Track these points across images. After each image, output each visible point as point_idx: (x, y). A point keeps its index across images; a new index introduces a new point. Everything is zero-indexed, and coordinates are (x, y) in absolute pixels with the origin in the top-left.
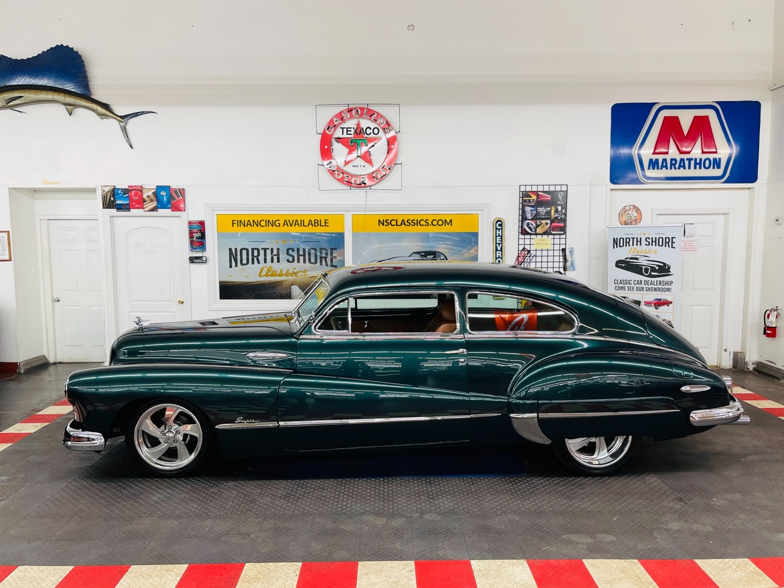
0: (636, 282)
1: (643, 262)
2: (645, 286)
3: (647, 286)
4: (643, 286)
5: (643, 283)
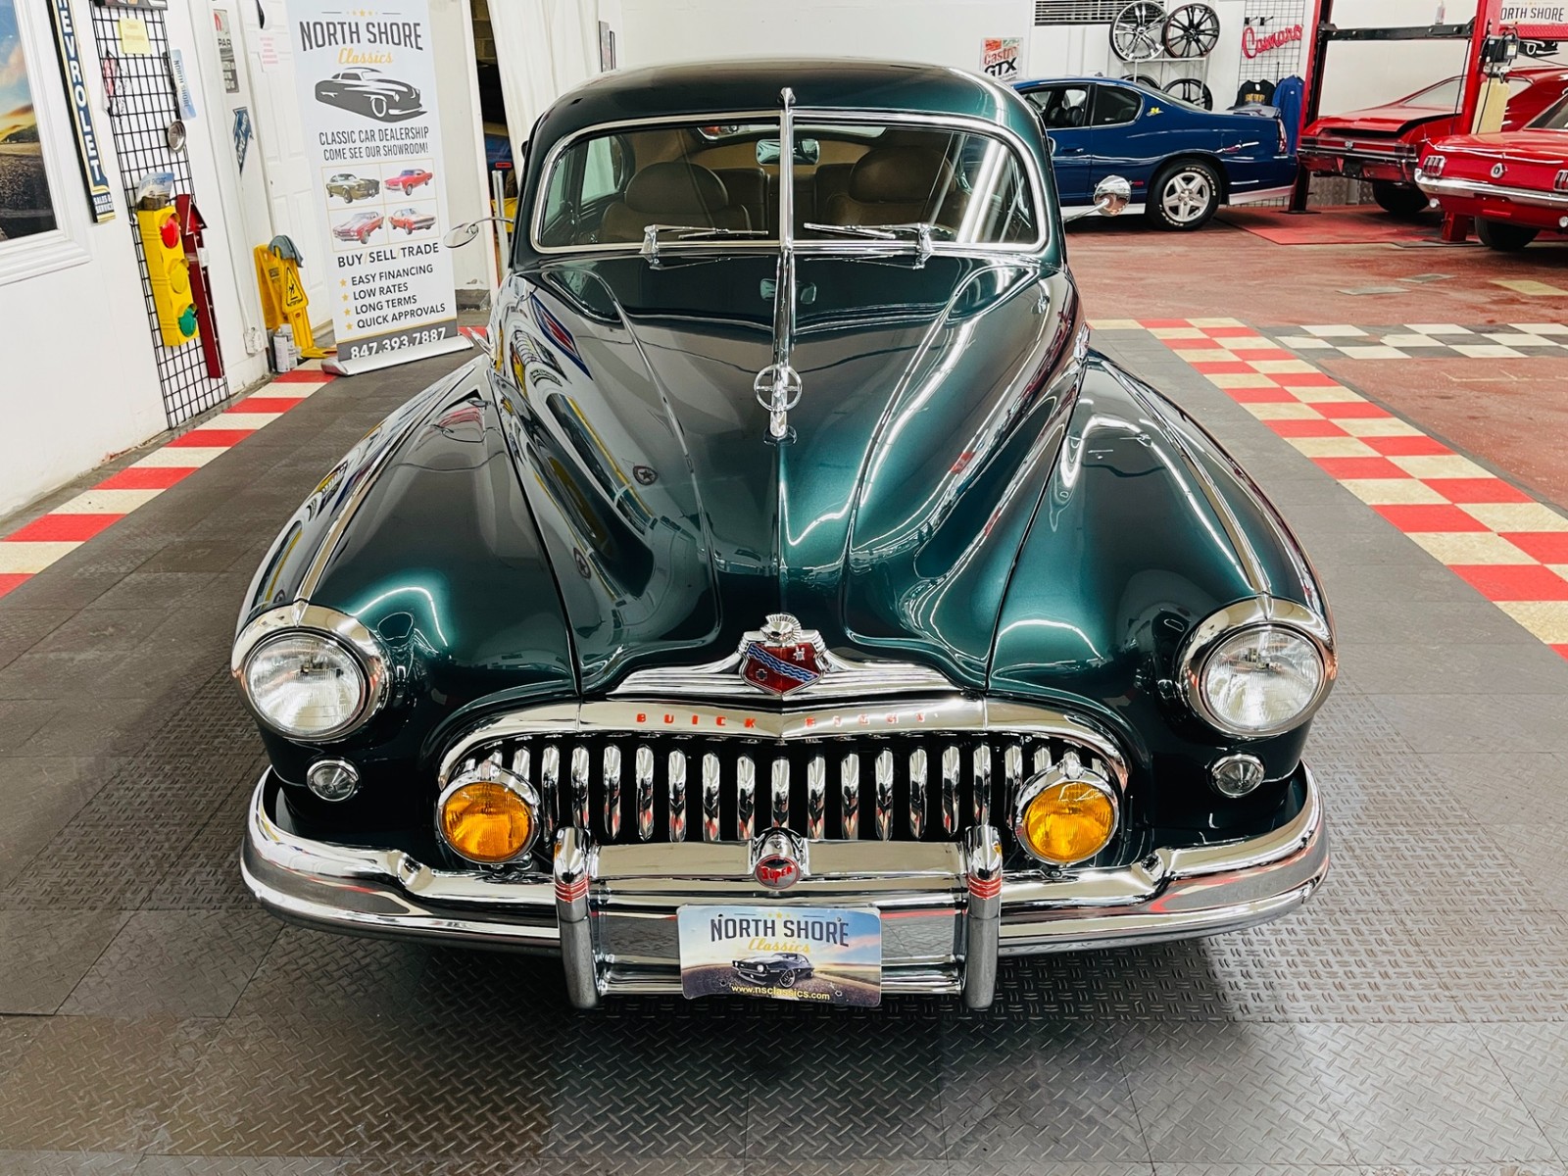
0: (363, 136)
1: (368, 84)
2: (381, 144)
3: (385, 143)
4: (378, 143)
5: (377, 136)
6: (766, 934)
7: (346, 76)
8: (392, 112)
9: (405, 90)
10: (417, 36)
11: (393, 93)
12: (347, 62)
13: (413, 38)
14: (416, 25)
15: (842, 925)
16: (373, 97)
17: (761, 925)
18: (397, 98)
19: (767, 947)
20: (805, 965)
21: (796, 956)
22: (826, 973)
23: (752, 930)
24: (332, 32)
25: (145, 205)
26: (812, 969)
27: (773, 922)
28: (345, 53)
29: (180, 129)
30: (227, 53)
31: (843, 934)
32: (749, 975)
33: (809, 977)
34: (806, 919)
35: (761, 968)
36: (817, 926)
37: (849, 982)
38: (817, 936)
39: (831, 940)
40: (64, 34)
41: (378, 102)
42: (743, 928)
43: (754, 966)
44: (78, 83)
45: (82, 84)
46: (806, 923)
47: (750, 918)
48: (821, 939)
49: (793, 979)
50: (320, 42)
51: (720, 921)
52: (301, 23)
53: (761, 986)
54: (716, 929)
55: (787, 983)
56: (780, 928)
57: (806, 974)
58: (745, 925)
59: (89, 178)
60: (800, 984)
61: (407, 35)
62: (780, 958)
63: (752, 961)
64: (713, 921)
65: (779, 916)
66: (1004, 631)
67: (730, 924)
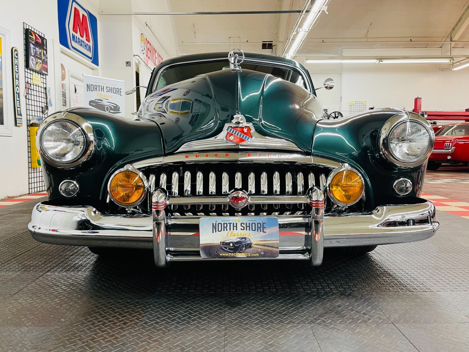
6: (233, 230)
7: (98, 100)
8: (111, 111)
9: (116, 106)
10: (120, 92)
11: (112, 106)
12: (99, 96)
13: (119, 92)
14: (120, 89)
15: (263, 223)
16: (106, 106)
17: (232, 225)
18: (113, 108)
19: (234, 235)
20: (249, 242)
21: (245, 238)
22: (257, 245)
23: (228, 228)
24: (96, 87)
25: (32, 125)
26: (251, 244)
27: (236, 224)
28: (99, 94)
29: (47, 108)
30: (64, 95)
31: (264, 228)
32: (226, 248)
33: (250, 247)
34: (249, 222)
35: (231, 245)
36: (254, 225)
37: (266, 248)
38: (254, 229)
39: (259, 231)
40: (15, 72)
41: (107, 108)
42: (225, 227)
43: (229, 244)
44: (17, 86)
45: (19, 87)
46: (249, 223)
47: (227, 222)
48: (255, 230)
49: (244, 248)
50: (92, 90)
51: (216, 224)
52: (87, 84)
53: (231, 253)
54: (215, 228)
55: (242, 250)
56: (239, 227)
57: (249, 246)
58: (225, 226)
59: (16, 113)
60: (247, 251)
61: (118, 91)
62: (239, 240)
63: (228, 242)
64: (213, 224)
65: (239, 221)
66: (316, 136)
67: (220, 225)
